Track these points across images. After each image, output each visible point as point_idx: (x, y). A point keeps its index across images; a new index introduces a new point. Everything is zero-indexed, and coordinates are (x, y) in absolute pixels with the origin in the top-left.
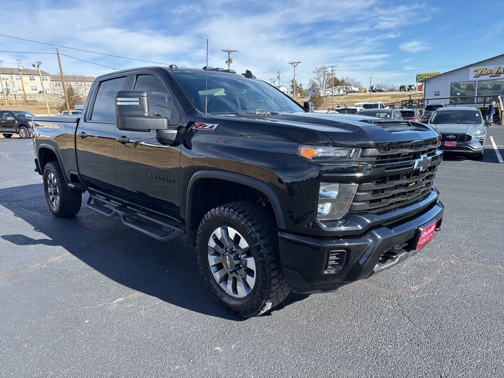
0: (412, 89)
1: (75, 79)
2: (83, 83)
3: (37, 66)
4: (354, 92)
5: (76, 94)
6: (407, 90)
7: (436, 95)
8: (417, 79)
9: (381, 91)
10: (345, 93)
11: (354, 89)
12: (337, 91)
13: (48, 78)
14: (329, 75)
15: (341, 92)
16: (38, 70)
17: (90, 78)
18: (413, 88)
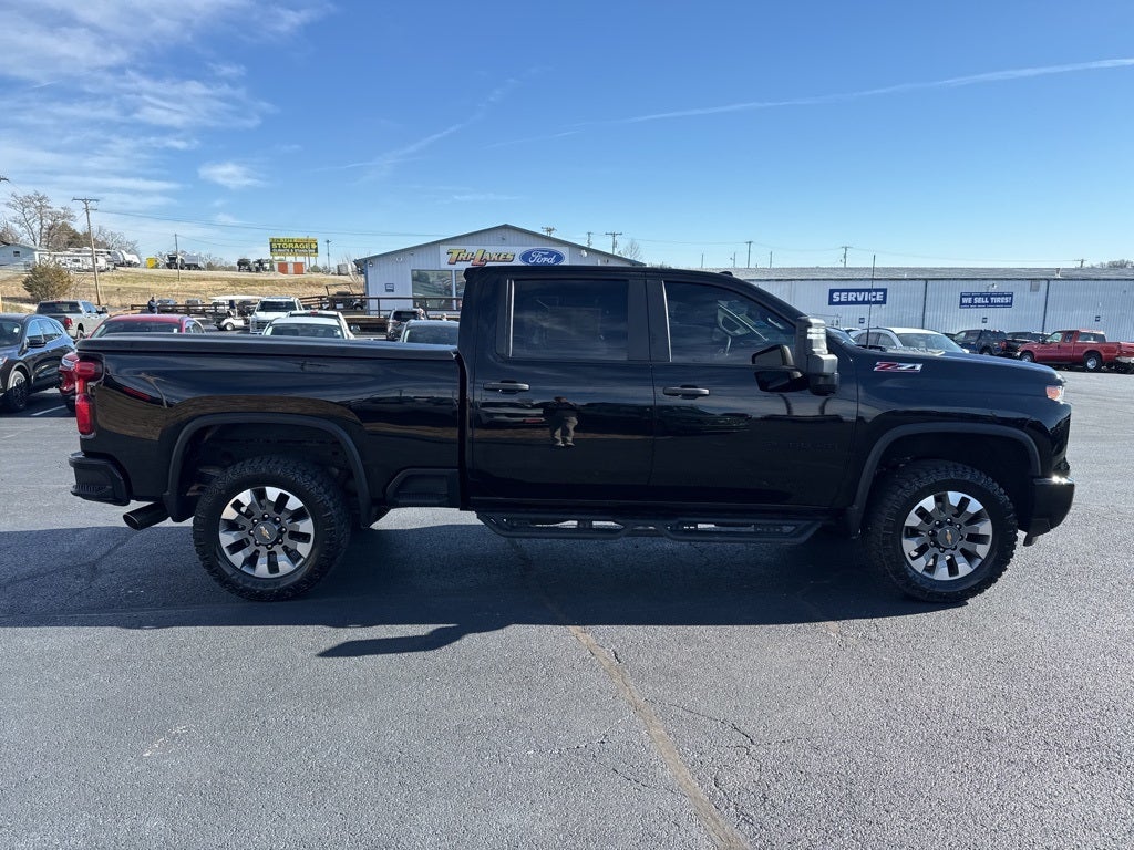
0: (265, 269)
4: (129, 264)
6: (254, 269)
7: (388, 290)
8: (272, 249)
9: (196, 267)
10: (111, 267)
11: (128, 257)
12: (90, 260)
14: (56, 216)
15: (102, 262)
18: (267, 266)
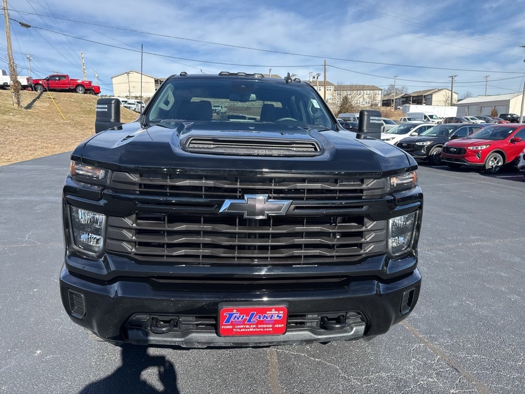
1: (353, 88)
2: (362, 92)
3: (316, 78)
5: (350, 102)
13: (332, 89)
16: (316, 81)
17: (370, 86)
